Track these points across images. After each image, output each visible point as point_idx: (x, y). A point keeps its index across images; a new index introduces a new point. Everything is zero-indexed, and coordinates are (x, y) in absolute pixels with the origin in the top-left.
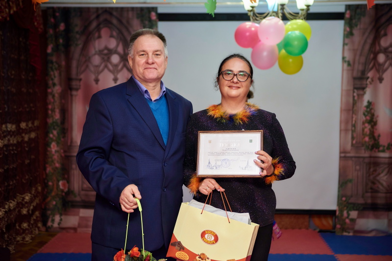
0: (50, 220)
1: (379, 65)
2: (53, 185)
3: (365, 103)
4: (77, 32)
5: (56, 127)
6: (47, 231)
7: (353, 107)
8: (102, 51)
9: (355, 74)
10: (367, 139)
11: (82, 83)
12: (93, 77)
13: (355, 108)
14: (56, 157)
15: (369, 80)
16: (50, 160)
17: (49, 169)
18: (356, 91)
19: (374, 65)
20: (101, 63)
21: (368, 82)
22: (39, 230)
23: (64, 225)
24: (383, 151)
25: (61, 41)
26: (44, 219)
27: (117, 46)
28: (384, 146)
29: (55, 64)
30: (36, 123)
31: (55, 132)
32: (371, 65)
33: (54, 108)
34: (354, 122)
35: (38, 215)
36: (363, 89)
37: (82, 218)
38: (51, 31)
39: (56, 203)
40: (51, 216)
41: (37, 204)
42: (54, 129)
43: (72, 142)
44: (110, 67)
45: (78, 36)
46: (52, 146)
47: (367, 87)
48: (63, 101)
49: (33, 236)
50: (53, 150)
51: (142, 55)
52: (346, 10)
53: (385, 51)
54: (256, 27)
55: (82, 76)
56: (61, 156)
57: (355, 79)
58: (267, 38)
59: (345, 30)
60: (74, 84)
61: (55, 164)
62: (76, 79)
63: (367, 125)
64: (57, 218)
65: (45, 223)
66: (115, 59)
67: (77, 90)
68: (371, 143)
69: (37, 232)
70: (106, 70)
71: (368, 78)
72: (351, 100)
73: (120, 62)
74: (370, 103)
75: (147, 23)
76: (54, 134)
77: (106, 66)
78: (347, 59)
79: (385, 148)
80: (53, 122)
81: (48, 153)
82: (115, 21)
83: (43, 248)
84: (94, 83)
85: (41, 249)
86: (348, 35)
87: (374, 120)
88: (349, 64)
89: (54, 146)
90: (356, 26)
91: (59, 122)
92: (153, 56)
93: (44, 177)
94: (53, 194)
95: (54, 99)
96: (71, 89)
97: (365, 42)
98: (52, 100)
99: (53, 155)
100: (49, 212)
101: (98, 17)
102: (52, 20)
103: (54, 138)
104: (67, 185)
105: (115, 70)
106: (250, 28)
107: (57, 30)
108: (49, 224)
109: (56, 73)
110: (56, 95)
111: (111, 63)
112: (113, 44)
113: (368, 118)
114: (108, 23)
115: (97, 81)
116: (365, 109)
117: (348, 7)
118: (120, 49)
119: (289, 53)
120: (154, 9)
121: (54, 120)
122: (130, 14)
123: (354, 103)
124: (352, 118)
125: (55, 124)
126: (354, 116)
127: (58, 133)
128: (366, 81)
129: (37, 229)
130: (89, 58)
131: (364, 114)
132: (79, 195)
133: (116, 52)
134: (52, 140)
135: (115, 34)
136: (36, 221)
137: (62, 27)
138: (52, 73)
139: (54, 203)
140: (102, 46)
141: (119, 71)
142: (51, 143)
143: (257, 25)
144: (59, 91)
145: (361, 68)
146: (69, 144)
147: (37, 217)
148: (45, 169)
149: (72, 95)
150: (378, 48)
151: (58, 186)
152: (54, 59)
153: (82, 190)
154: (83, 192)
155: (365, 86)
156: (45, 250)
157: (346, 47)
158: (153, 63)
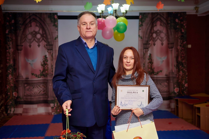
0: (9, 110)
1: (154, 38)
2: (10, 94)
3: (149, 55)
4: (20, 24)
5: (11, 68)
6: (8, 115)
7: (143, 56)
8: (33, 32)
9: (144, 42)
10: (150, 70)
11: (23, 47)
12: (28, 44)
13: (144, 57)
14: (11, 81)
15: (150, 45)
16: (9, 83)
17: (8, 87)
18: (144, 49)
19: (152, 38)
20: (32, 38)
21: (150, 46)
22: (4, 115)
23: (16, 112)
24: (156, 75)
25: (13, 28)
26: (6, 110)
27: (39, 30)
28: (156, 73)
29: (10, 38)
30: (2, 66)
31: (11, 70)
32: (151, 39)
33: (10, 59)
34: (144, 63)
35: (3, 108)
36: (148, 48)
37: (24, 109)
38: (8, 24)
39: (12, 103)
40: (9, 109)
41: (3, 103)
42: (10, 68)
43: (19, 74)
44: (36, 40)
45: (21, 26)
46: (9, 76)
47: (149, 48)
48: (14, 56)
49: (1, 118)
50: (10, 78)
51: (85, 24)
52: (140, 15)
53: (156, 32)
54: (104, 20)
55: (23, 44)
56: (14, 81)
57: (144, 44)
58: (109, 25)
59: (139, 23)
60: (19, 47)
61: (11, 84)
62: (20, 46)
63: (149, 64)
64: (13, 109)
65: (7, 112)
66: (39, 36)
67: (21, 50)
68: (151, 71)
69: (3, 116)
70: (34, 41)
71: (150, 44)
72: (143, 53)
73: (41, 38)
74: (150, 55)
75: (53, 20)
76: (10, 70)
77: (34, 39)
78: (140, 36)
79: (157, 73)
80: (10, 65)
81: (7, 80)
82: (38, 19)
83: (6, 123)
84: (29, 47)
85: (5, 124)
86: (141, 25)
87: (152, 62)
88: (141, 38)
89: (10, 76)
90: (144, 22)
91: (12, 65)
92: (90, 25)
93: (6, 90)
94: (10, 98)
95: (10, 55)
96: (18, 50)
97: (148, 28)
98: (9, 55)
99: (10, 80)
100: (8, 107)
101: (30, 17)
102: (8, 18)
103: (10, 73)
104: (17, 94)
105: (39, 41)
106: (101, 20)
107: (11, 23)
108: (9, 112)
109: (11, 43)
110: (11, 53)
111: (37, 38)
112: (37, 29)
113: (150, 61)
114: (35, 20)
115: (30, 46)
116: (149, 57)
117: (141, 14)
118: (41, 32)
119: (119, 31)
120: (56, 14)
121: (10, 64)
122: (45, 16)
123: (144, 54)
124: (143, 61)
125: (10, 66)
126: (144, 60)
127: (12, 70)
128: (149, 45)
129: (3, 115)
130: (26, 36)
131: (148, 59)
132: (23, 98)
133: (39, 33)
134: (10, 74)
135: (38, 25)
136: (2, 111)
137: (13, 21)
138: (8, 43)
139: (11, 102)
140: (32, 30)
141: (40, 42)
142: (9, 75)
143: (104, 19)
144: (12, 51)
145: (146, 39)
146: (17, 75)
147: (3, 109)
148: (6, 87)
149: (18, 53)
150: (153, 31)
151: (13, 94)
152: (10, 36)
153: (24, 96)
154: (25, 97)
155: (148, 47)
156: (7, 124)
157: (140, 31)
158: (90, 29)
